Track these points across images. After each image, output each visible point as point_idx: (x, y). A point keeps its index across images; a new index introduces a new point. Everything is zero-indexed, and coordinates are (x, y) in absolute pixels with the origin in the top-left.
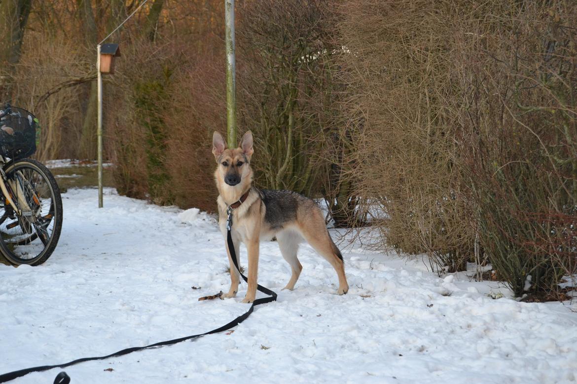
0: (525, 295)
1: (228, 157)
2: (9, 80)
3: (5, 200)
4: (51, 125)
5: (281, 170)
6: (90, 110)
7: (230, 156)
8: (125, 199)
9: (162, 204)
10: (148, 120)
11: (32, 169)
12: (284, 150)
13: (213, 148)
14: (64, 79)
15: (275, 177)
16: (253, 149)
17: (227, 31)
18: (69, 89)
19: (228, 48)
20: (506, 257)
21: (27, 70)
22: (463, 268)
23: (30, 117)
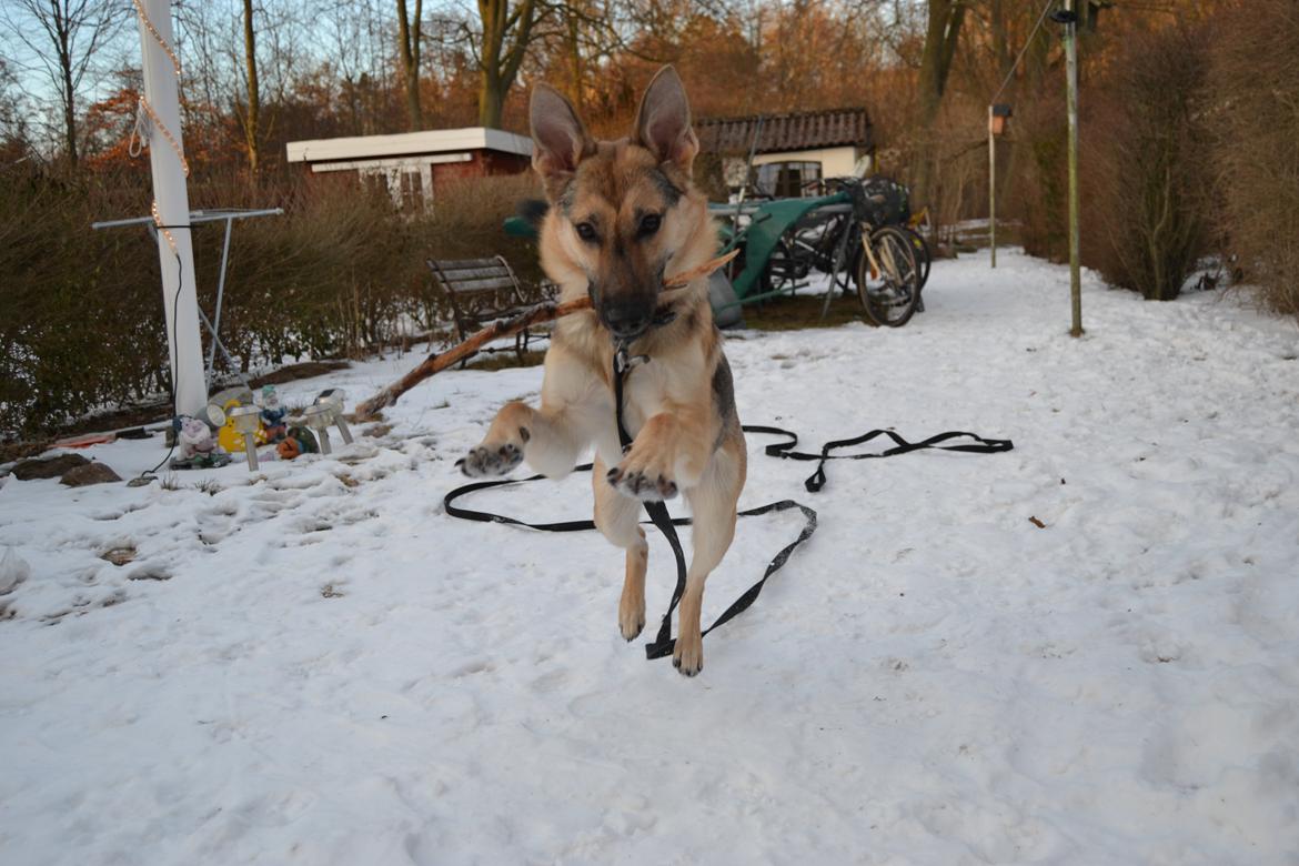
2: (916, 145)
3: (872, 268)
4: (961, 187)
5: (1158, 227)
10: (1047, 178)
14: (969, 142)
17: (1069, 90)
18: (977, 152)
19: (1070, 108)
21: (932, 135)
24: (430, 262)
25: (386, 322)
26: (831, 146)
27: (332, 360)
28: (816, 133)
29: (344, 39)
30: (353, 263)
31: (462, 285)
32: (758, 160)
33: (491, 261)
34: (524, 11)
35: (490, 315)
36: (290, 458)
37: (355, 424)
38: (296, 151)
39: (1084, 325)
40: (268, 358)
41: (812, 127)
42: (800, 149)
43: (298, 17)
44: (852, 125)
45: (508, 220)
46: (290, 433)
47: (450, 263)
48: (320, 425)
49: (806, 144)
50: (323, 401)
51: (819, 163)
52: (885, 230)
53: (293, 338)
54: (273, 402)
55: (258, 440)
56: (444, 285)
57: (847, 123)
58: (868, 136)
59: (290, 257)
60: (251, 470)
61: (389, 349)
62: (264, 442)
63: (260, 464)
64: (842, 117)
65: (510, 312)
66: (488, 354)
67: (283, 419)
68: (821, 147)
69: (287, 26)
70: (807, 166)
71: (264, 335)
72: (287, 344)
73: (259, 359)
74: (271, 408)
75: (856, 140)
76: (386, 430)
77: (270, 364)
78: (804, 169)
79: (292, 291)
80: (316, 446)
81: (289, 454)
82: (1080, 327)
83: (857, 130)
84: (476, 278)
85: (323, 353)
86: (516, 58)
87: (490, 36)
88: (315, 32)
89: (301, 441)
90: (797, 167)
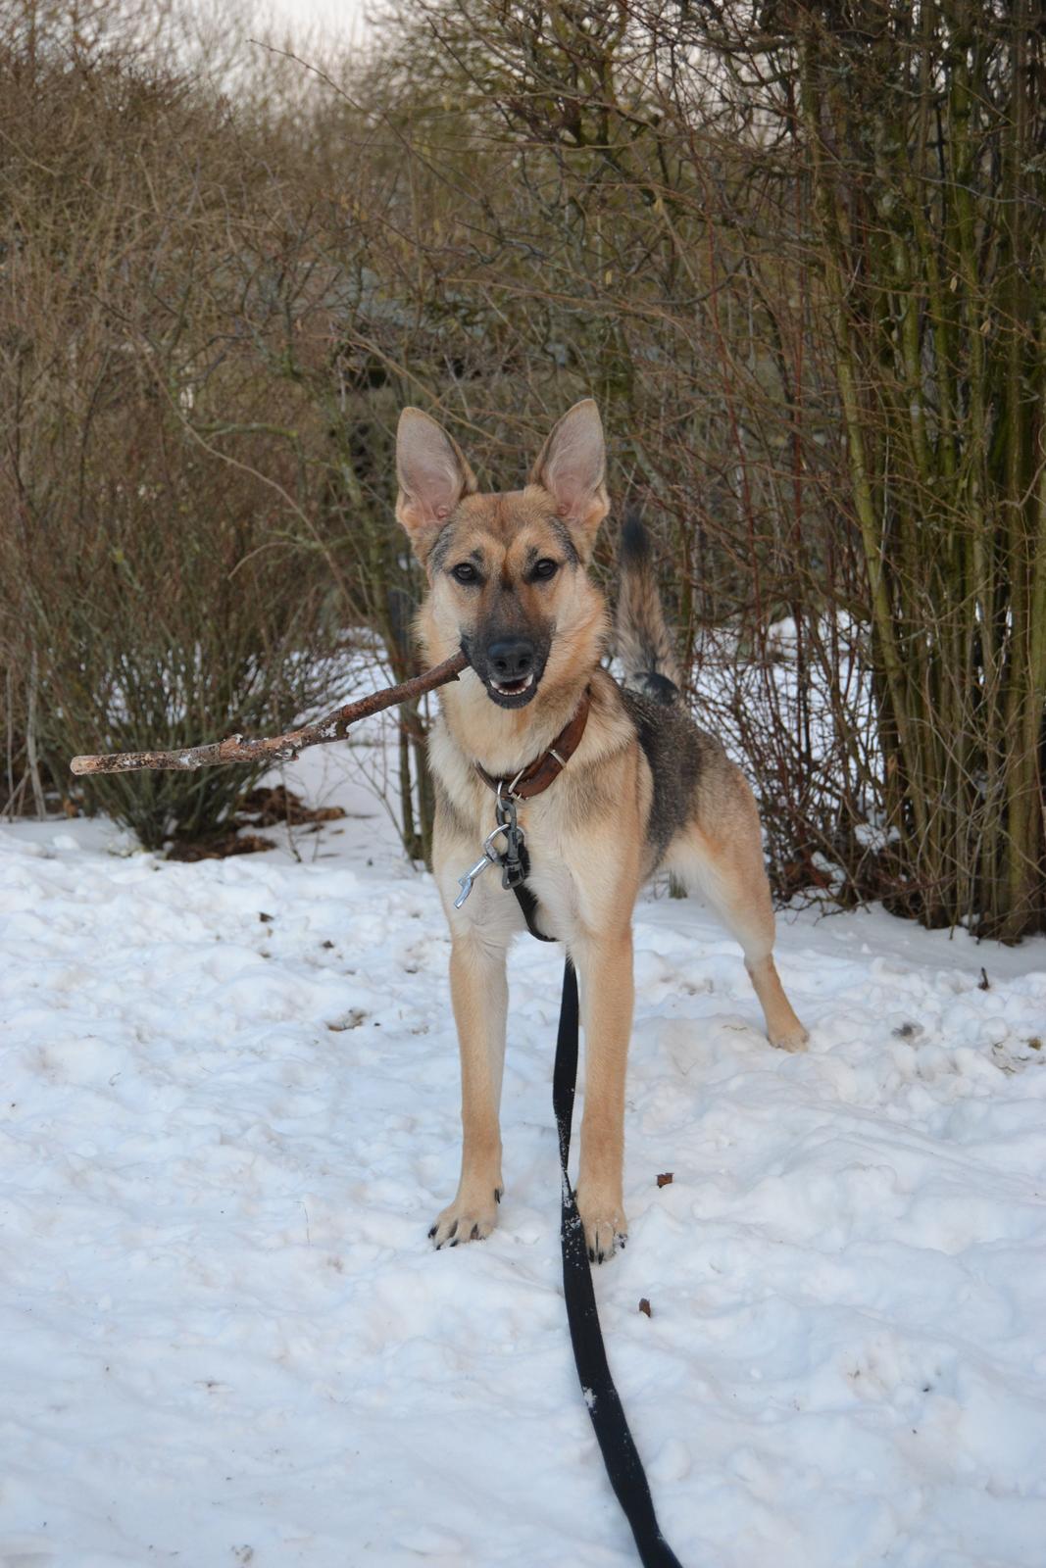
0: (169, 845)
1: (481, 539)
7: (490, 531)
13: (400, 499)
16: (603, 493)
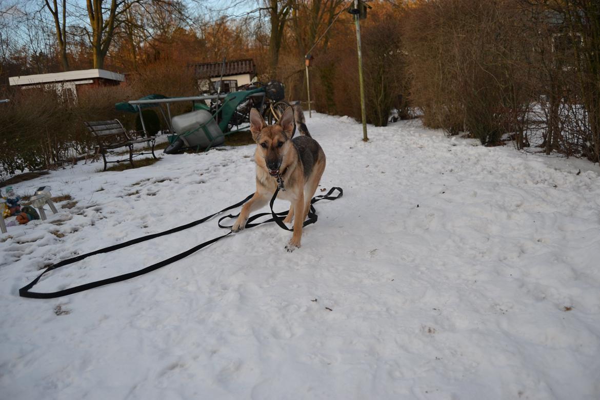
1: (266, 138)
2: (274, 72)
3: (274, 117)
4: (290, 88)
5: (379, 99)
6: (304, 82)
7: (269, 136)
8: (319, 114)
9: (333, 115)
10: (326, 83)
11: (284, 104)
12: (381, 91)
14: (294, 71)
15: (377, 101)
18: (296, 75)
19: (358, 49)
20: (478, 129)
21: (280, 68)
22: (458, 134)
23: (281, 84)
24: (85, 122)
25: (63, 152)
26: (240, 74)
27: (40, 170)
28: (234, 69)
29: (31, 35)
30: (46, 126)
31: (102, 133)
32: (213, 80)
33: (113, 121)
34: (110, 23)
35: (117, 145)
36: (24, 224)
37: (57, 202)
38: (14, 81)
39: (368, 137)
40: (7, 172)
41: (232, 67)
42: (229, 75)
43: (10, 25)
44: (248, 66)
45: (117, 104)
46: (23, 209)
47: (95, 123)
48: (39, 205)
49: (231, 73)
50: (39, 193)
51: (236, 81)
52: (280, 102)
53: (19, 161)
54: (12, 195)
55: (5, 214)
56: (93, 133)
57: (246, 65)
58: (254, 69)
59: (14, 124)
60: (3, 233)
61: (66, 164)
62: (9, 215)
63: (8, 229)
64: (244, 62)
65: (126, 143)
66: (116, 163)
67: (18, 203)
68: (236, 74)
69: (5, 29)
70: (232, 82)
71: (5, 161)
72: (17, 165)
73: (3, 172)
74: (12, 198)
75: (250, 71)
76: (74, 204)
77: (9, 175)
78: (230, 83)
79: (17, 140)
80: (38, 216)
81: (23, 221)
82: (367, 137)
83: (250, 67)
84: (107, 129)
85: (34, 168)
86: (107, 43)
87: (96, 33)
88: (18, 32)
89: (29, 214)
90: (228, 82)
